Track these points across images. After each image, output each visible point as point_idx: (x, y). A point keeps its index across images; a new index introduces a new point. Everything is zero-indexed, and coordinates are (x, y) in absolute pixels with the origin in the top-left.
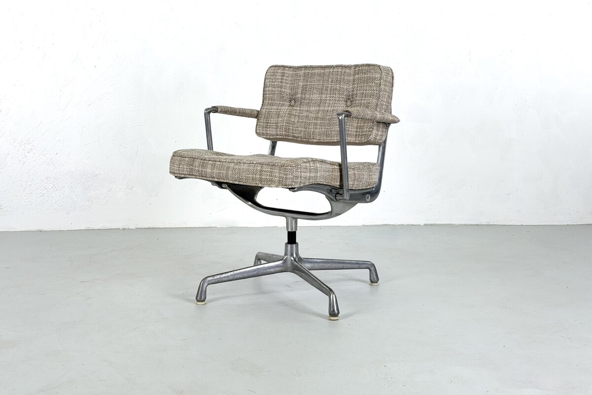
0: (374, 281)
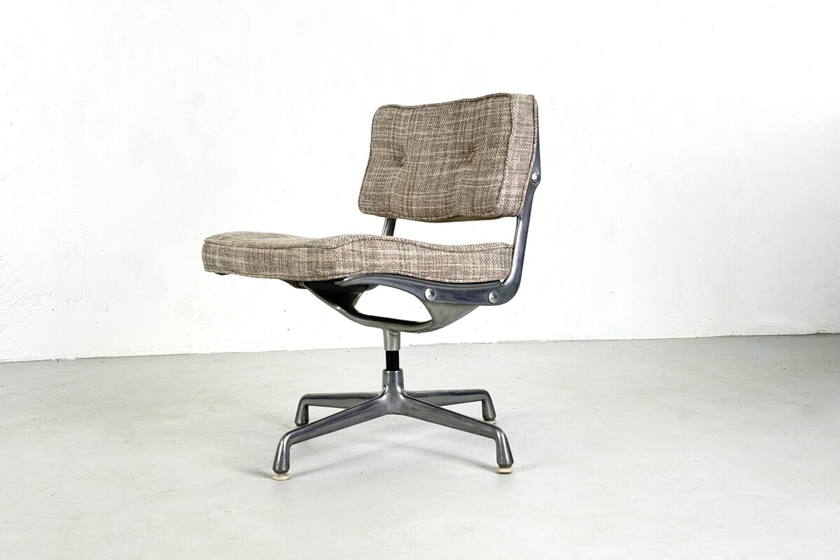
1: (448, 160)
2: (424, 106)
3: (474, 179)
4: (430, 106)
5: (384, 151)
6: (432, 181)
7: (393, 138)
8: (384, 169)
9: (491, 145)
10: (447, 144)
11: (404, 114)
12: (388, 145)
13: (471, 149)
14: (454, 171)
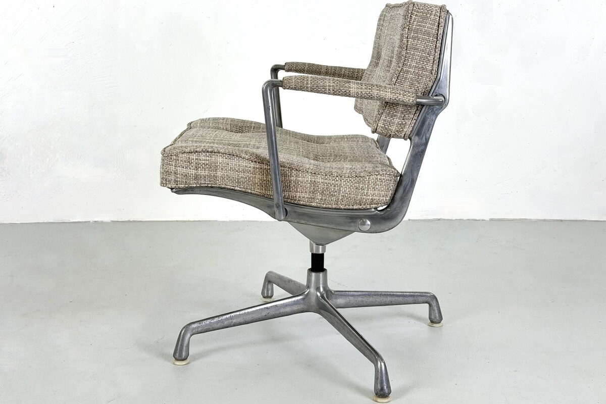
0: (435, 320)
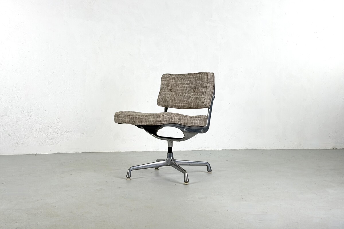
1: (187, 91)
2: (179, 74)
3: (196, 97)
4: (181, 74)
5: (165, 87)
6: (182, 97)
7: (169, 84)
8: (166, 93)
9: (201, 87)
10: (187, 86)
11: (172, 76)
12: (167, 86)
13: (195, 88)
14: (189, 94)
